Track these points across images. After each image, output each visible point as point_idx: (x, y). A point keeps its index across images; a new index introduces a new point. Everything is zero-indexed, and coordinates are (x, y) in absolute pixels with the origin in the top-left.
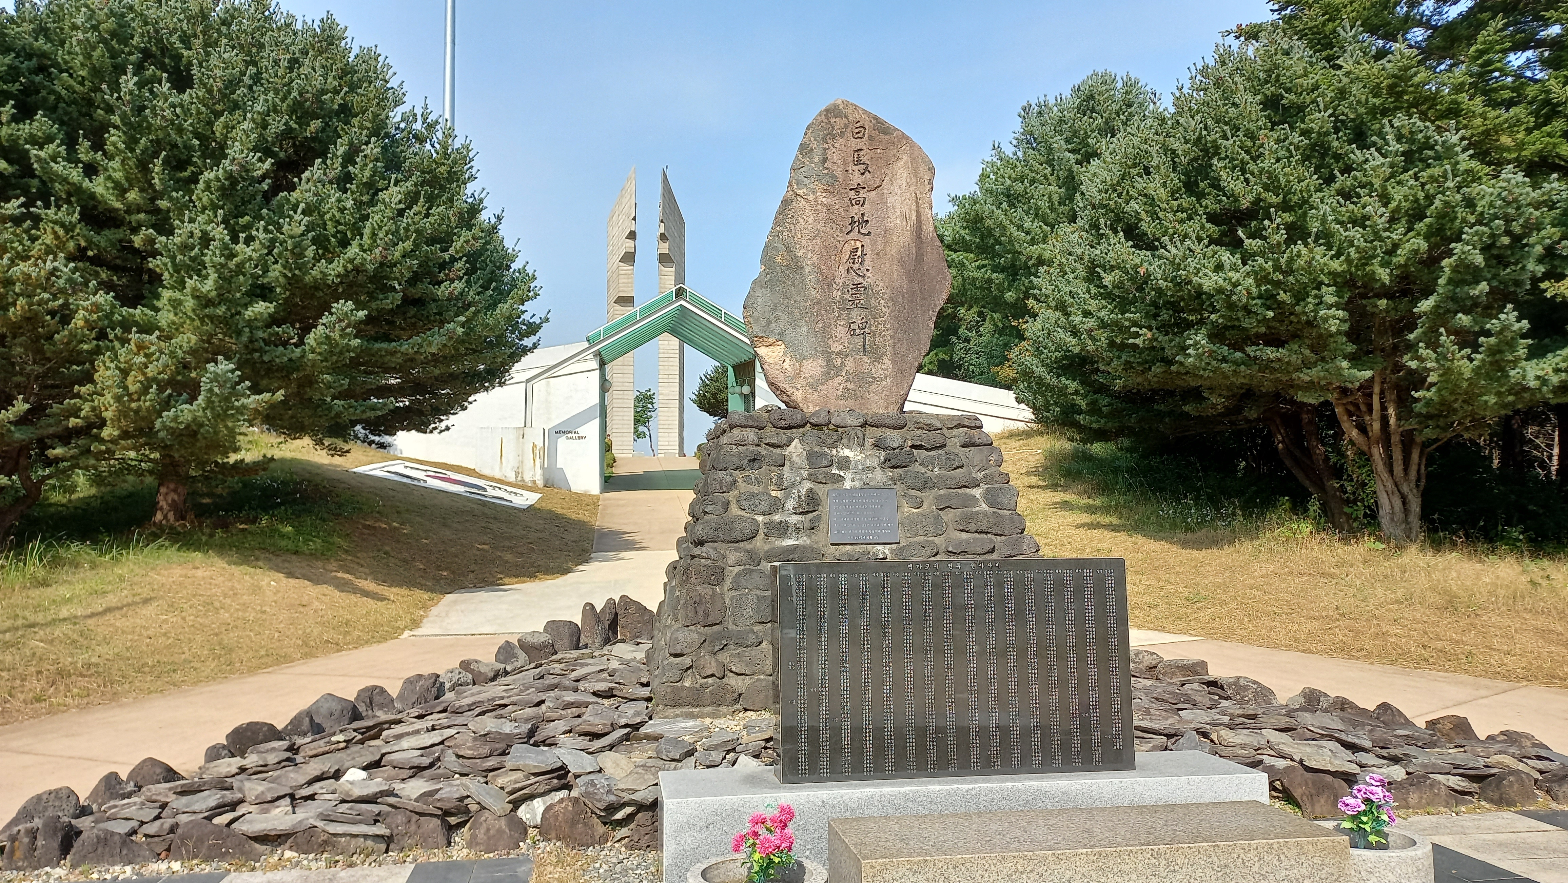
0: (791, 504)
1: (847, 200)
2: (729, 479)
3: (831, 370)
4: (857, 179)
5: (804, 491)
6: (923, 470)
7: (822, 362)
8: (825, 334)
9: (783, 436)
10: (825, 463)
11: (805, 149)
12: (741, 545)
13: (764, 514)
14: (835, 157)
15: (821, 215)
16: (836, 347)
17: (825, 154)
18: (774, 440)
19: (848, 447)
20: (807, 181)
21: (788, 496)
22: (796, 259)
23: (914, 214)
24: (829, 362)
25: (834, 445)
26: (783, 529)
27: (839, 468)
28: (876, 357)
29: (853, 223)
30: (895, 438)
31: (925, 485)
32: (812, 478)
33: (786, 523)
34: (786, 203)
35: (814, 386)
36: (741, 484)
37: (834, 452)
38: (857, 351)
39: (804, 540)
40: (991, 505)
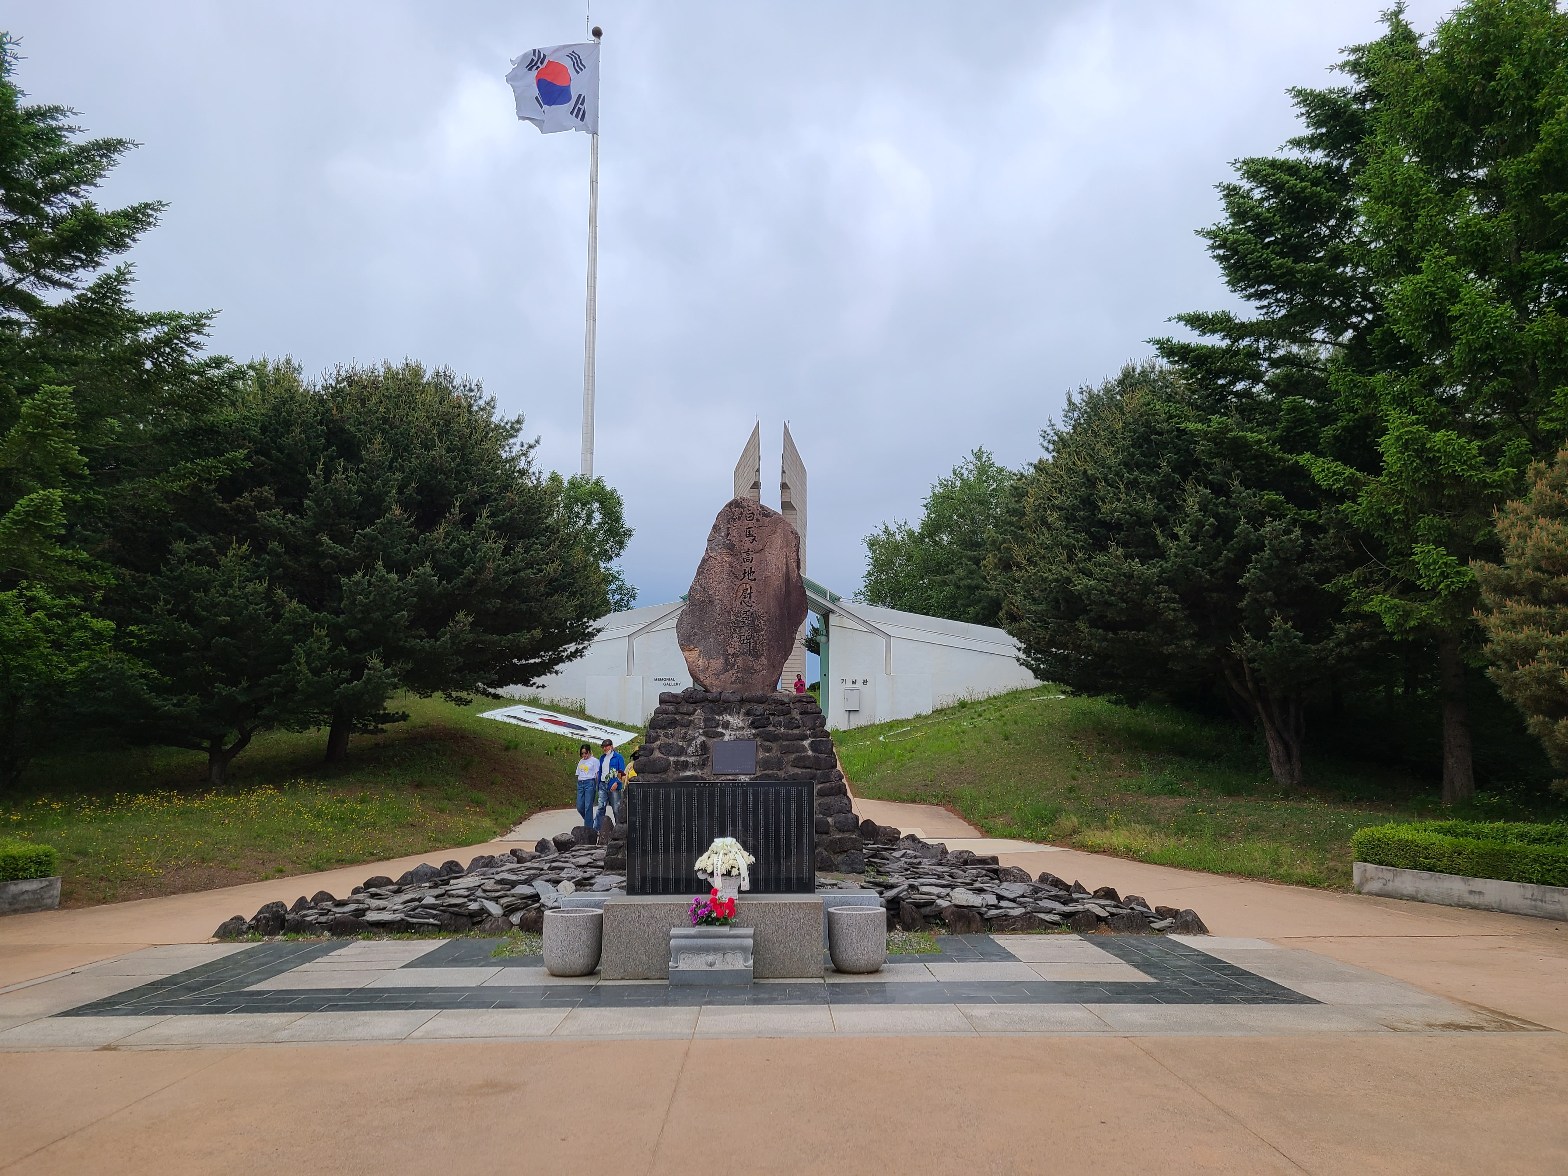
0: (691, 750)
1: (741, 559)
2: (654, 734)
3: (728, 665)
4: (748, 545)
5: (699, 742)
6: (774, 729)
7: (722, 661)
8: (726, 642)
9: (691, 708)
10: (714, 725)
11: (716, 528)
12: (659, 775)
13: (674, 755)
14: (734, 533)
15: (725, 569)
16: (731, 651)
17: (728, 530)
18: (685, 710)
19: (729, 715)
20: (717, 548)
21: (689, 745)
22: (709, 596)
23: (784, 566)
24: (727, 661)
25: (720, 714)
26: (685, 766)
27: (723, 728)
28: (757, 656)
29: (745, 573)
30: (759, 708)
31: (775, 738)
32: (705, 734)
33: (687, 761)
34: (704, 561)
35: (717, 675)
36: (662, 737)
37: (721, 718)
38: (743, 654)
39: (698, 773)
40: (813, 751)
